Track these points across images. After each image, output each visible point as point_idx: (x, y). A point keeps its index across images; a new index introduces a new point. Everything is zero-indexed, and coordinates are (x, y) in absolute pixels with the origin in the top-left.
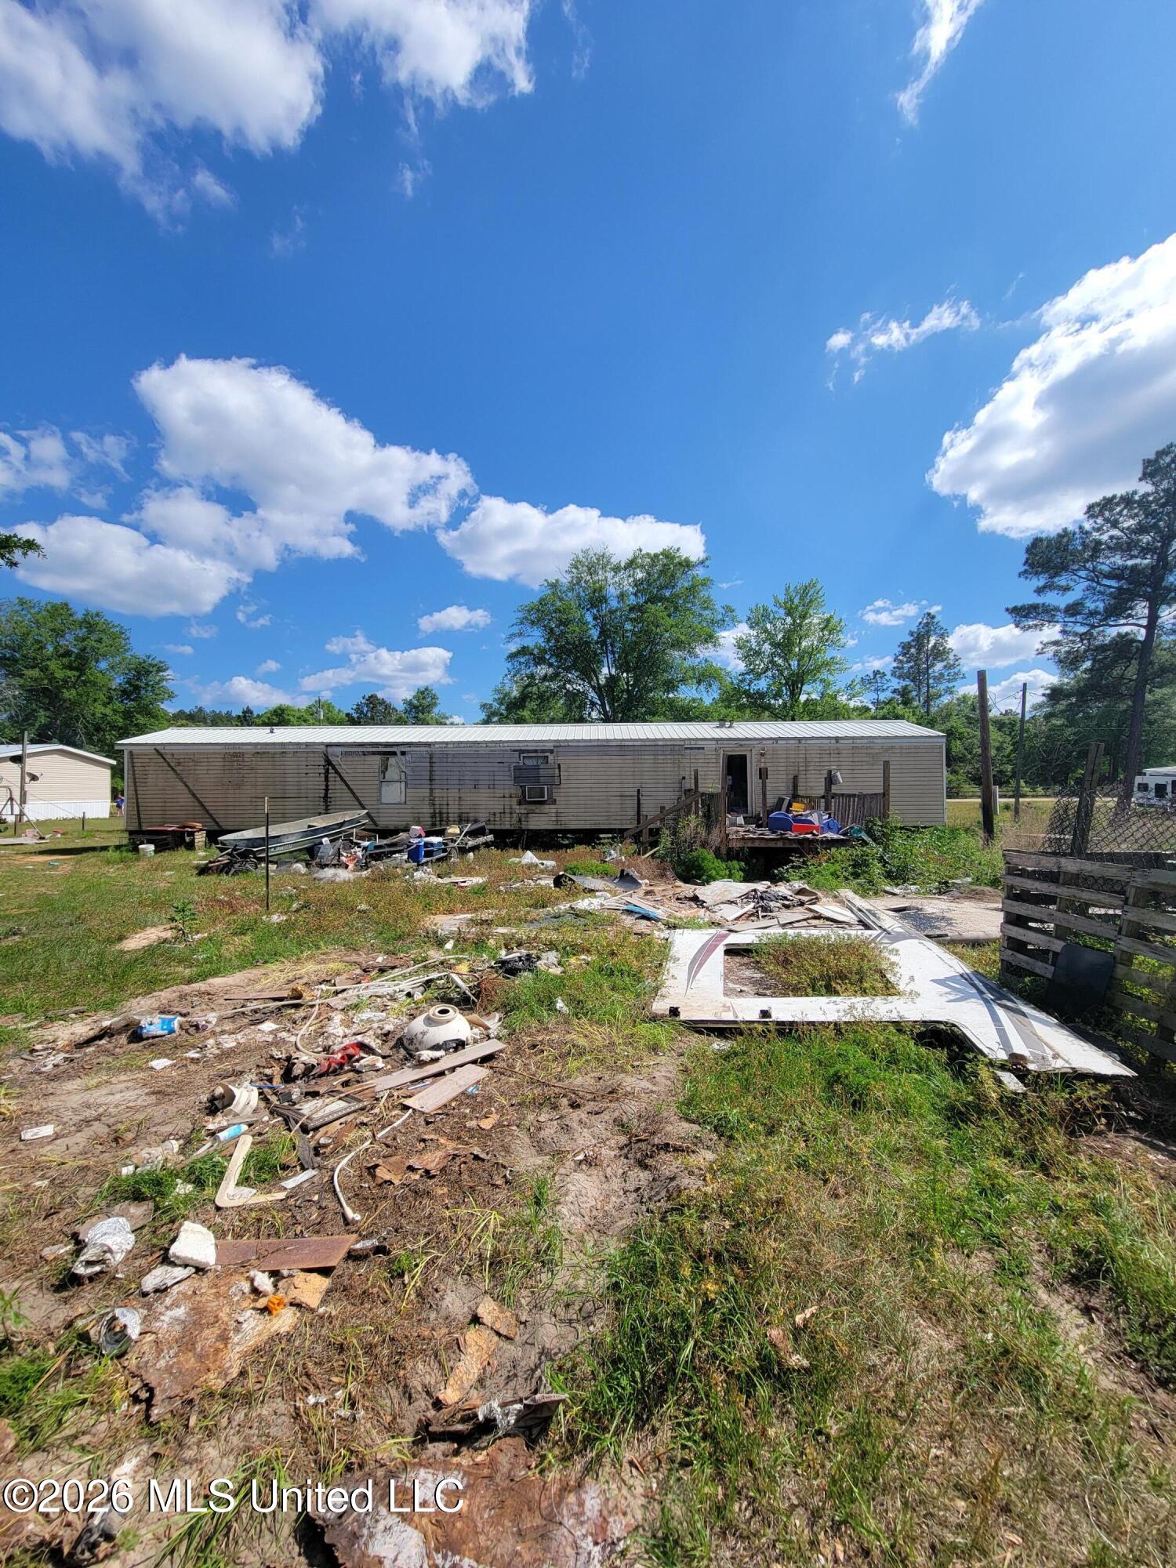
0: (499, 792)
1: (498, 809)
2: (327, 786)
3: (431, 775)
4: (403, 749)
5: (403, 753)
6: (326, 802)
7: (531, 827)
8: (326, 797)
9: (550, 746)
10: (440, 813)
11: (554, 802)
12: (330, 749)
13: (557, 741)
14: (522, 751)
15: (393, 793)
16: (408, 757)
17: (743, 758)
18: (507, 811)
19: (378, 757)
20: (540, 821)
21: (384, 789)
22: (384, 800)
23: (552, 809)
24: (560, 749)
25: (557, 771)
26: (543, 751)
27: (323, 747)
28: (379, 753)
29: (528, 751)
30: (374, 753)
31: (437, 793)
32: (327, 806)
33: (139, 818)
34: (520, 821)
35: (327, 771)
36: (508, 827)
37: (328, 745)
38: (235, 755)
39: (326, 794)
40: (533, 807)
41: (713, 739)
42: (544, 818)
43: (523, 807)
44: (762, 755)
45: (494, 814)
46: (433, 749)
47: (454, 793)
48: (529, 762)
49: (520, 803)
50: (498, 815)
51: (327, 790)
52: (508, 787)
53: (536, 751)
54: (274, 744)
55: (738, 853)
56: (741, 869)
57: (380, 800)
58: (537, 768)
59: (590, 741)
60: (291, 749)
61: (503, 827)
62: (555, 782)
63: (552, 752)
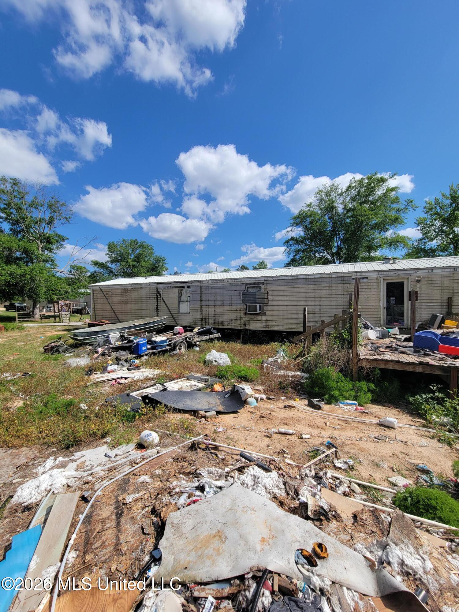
0: (234, 308)
1: (234, 317)
2: (157, 304)
3: (201, 298)
4: (189, 285)
5: (188, 287)
6: (157, 311)
7: (251, 328)
8: (157, 309)
9: (262, 280)
10: (205, 319)
11: (264, 314)
12: (159, 286)
13: (267, 277)
14: (247, 284)
15: (185, 307)
16: (190, 289)
17: (401, 284)
18: (239, 318)
19: (178, 289)
20: (256, 325)
21: (181, 305)
22: (181, 311)
23: (264, 318)
24: (268, 282)
25: (266, 295)
26: (259, 283)
27: (156, 285)
28: (178, 287)
29: (250, 284)
30: (176, 287)
31: (204, 308)
32: (157, 314)
33: (95, 317)
34: (245, 324)
35: (157, 297)
36: (239, 328)
37: (158, 284)
38: (125, 290)
39: (157, 308)
40: (253, 317)
41: (375, 271)
42: (259, 323)
43: (247, 316)
44: (418, 281)
45: (232, 320)
46: (202, 284)
47: (211, 308)
48: (251, 290)
49: (245, 314)
50: (234, 321)
51: (157, 306)
52: (238, 305)
53: (254, 284)
54: (138, 284)
55: (368, 374)
56: (369, 390)
57: (179, 311)
58: (254, 294)
59: (286, 276)
60: (144, 286)
61: (236, 328)
62: (265, 302)
63: (263, 283)
